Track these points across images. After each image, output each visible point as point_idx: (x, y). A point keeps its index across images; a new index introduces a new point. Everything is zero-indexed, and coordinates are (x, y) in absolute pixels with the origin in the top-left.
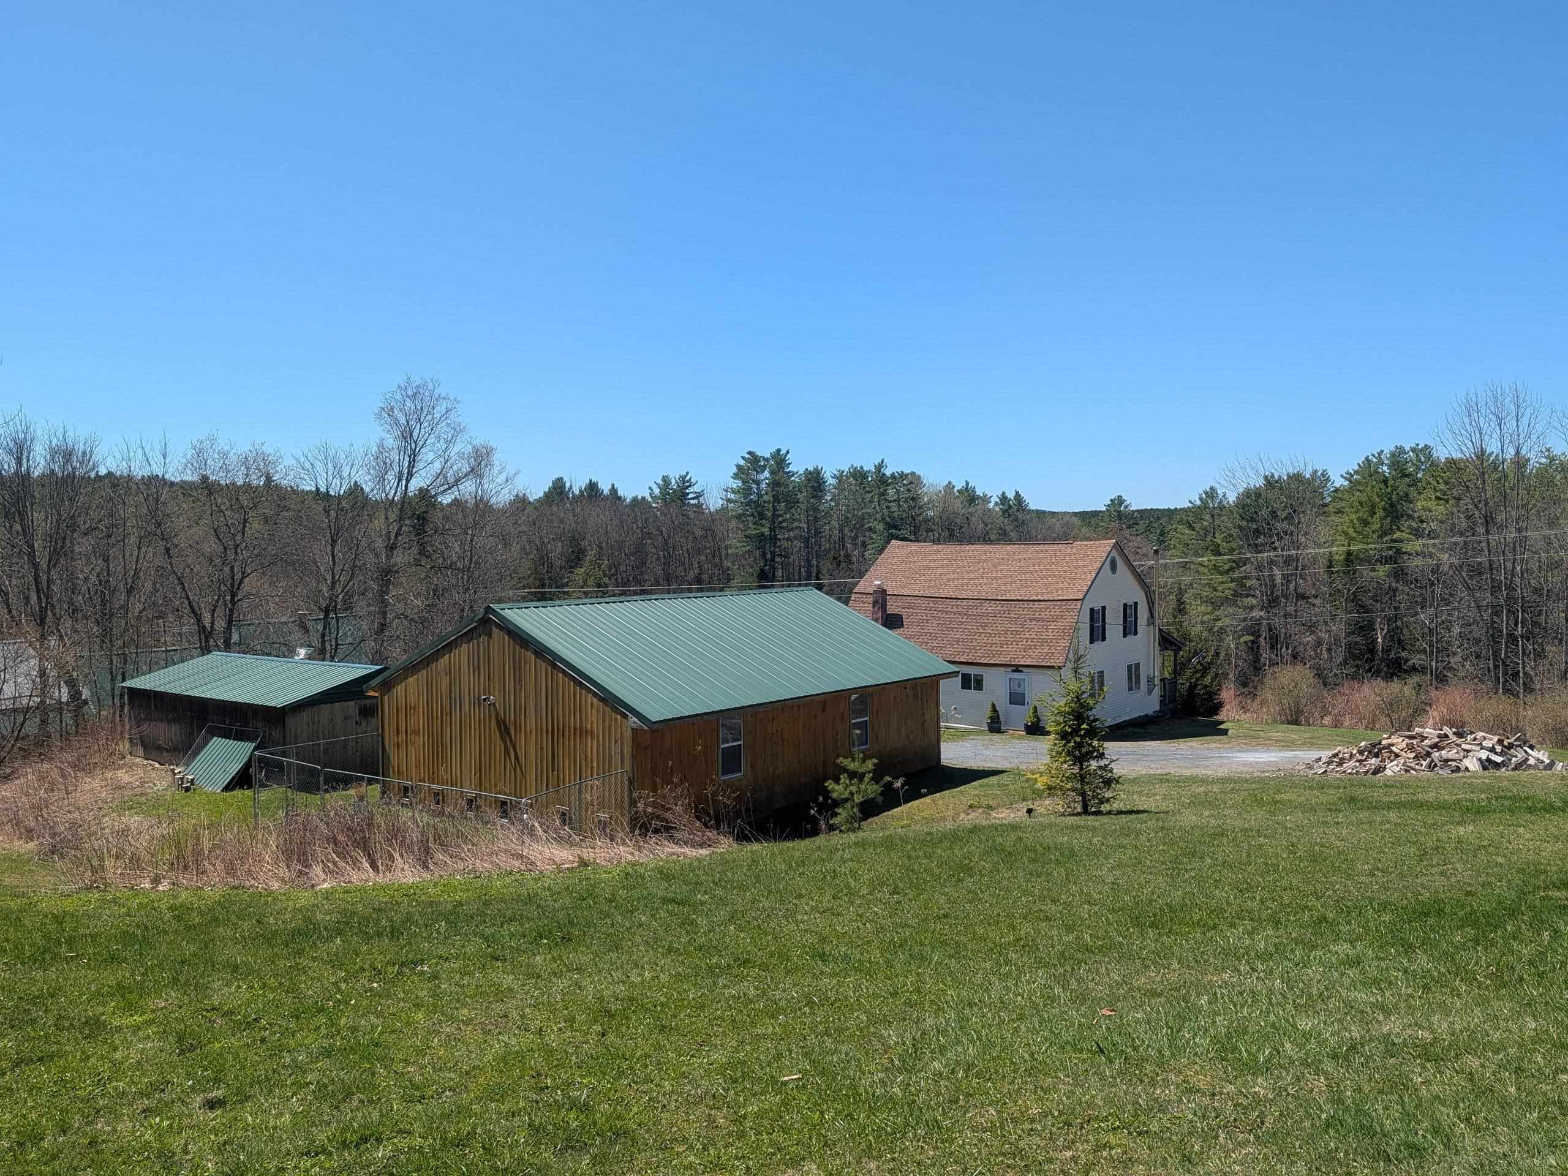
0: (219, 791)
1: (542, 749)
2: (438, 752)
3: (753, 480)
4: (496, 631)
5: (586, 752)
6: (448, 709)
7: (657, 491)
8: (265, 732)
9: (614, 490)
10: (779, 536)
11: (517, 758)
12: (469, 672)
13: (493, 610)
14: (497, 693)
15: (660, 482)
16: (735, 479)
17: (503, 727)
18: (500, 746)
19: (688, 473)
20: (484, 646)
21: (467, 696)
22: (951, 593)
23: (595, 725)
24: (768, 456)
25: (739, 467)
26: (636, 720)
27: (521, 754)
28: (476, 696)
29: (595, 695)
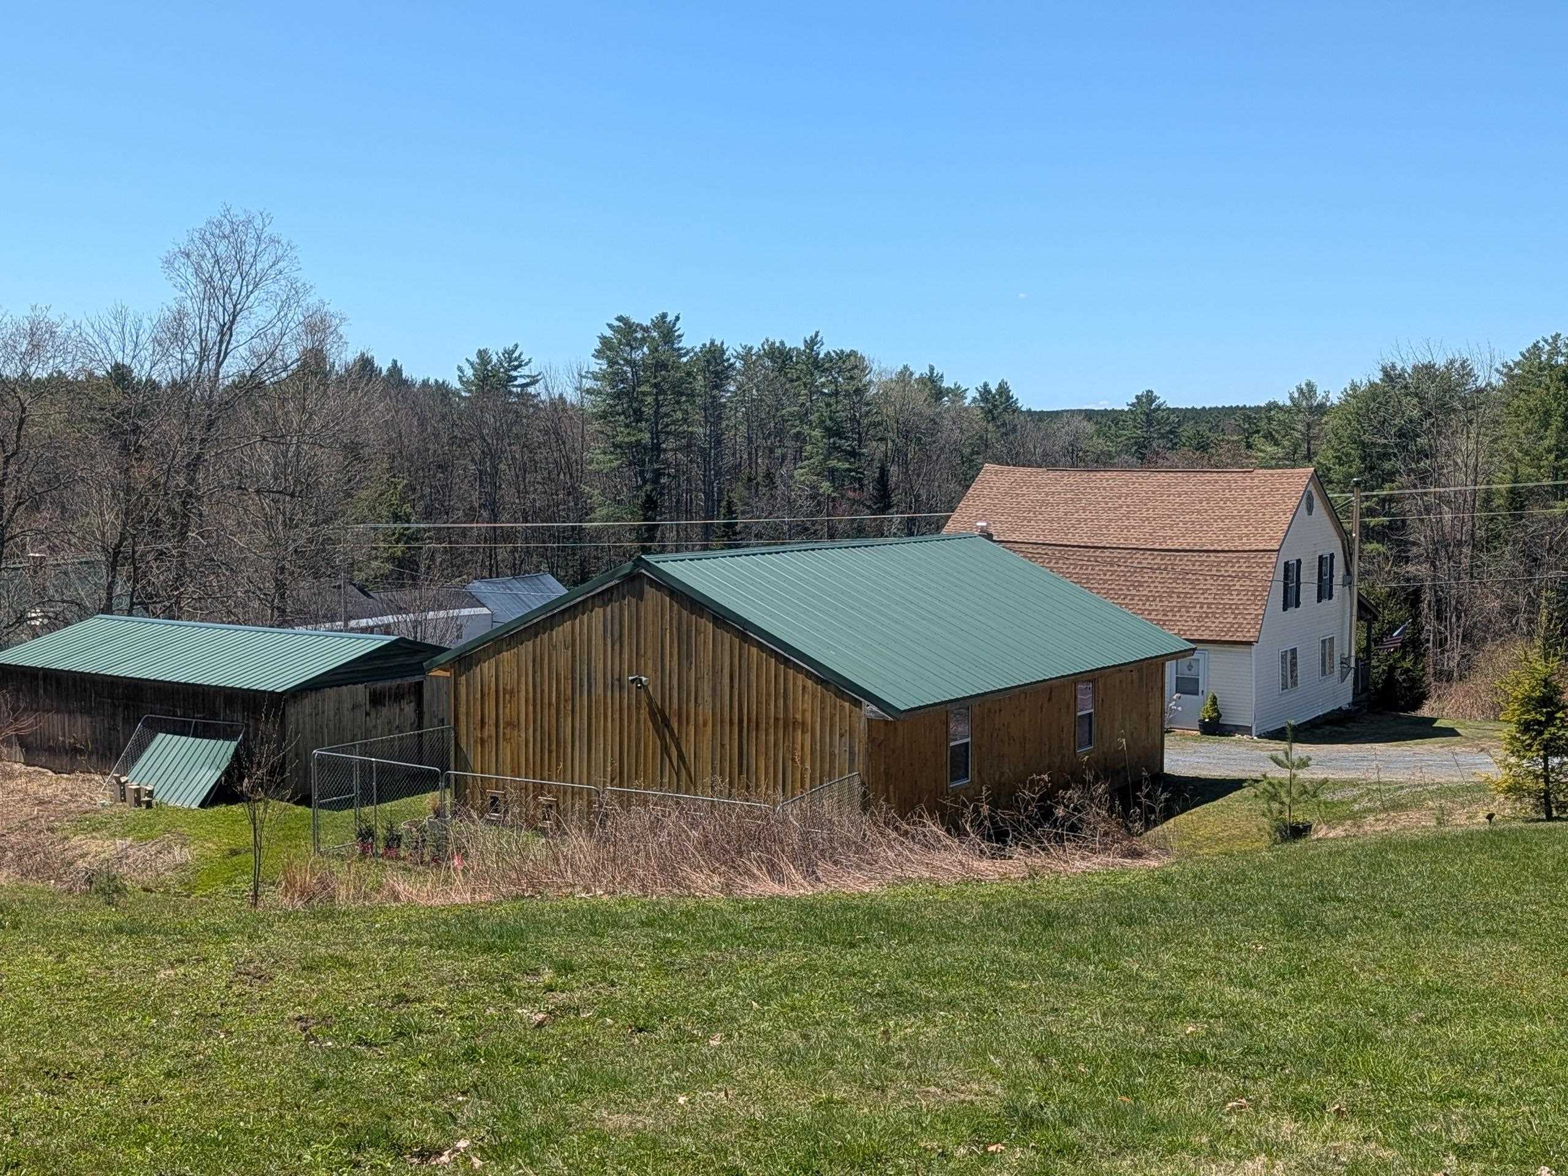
0: (194, 806)
1: (722, 746)
2: (550, 752)
3: (625, 360)
4: (650, 592)
5: (794, 749)
6: (569, 692)
7: (469, 373)
8: (248, 726)
9: (395, 370)
10: (664, 446)
11: (681, 756)
12: (605, 645)
13: (648, 563)
14: (649, 671)
15: (474, 359)
16: (596, 357)
17: (660, 719)
18: (654, 743)
19: (516, 346)
20: (630, 612)
21: (600, 676)
22: (1086, 539)
23: (808, 715)
24: (647, 323)
25: (604, 340)
26: (875, 709)
27: (689, 751)
28: (616, 676)
29: (809, 676)
